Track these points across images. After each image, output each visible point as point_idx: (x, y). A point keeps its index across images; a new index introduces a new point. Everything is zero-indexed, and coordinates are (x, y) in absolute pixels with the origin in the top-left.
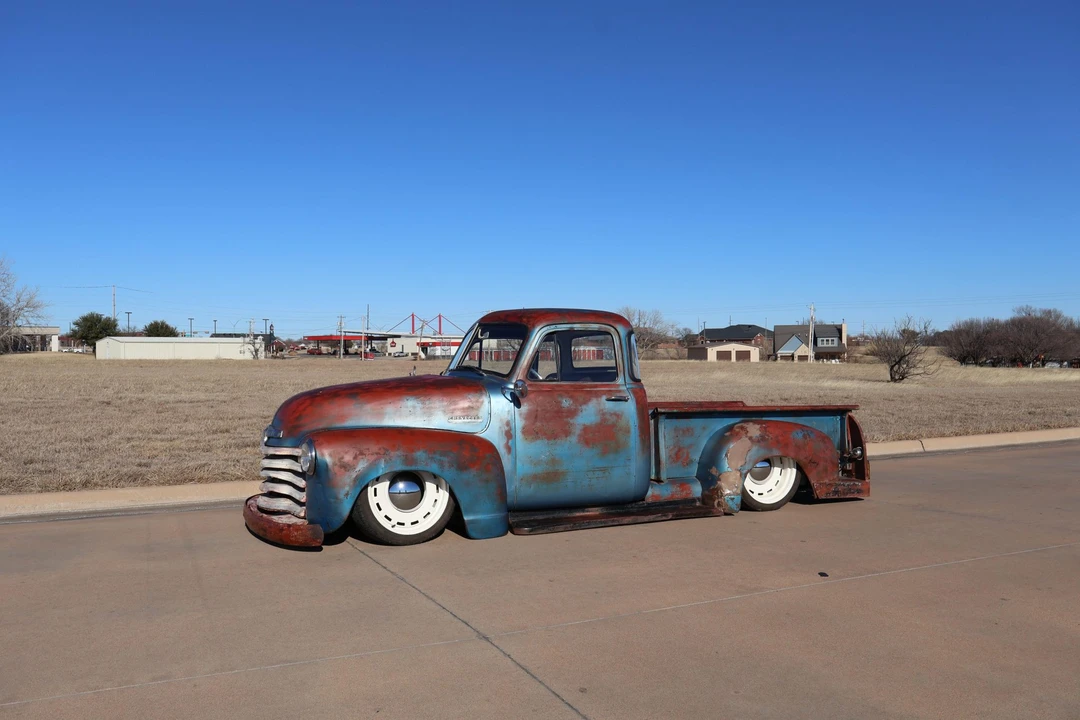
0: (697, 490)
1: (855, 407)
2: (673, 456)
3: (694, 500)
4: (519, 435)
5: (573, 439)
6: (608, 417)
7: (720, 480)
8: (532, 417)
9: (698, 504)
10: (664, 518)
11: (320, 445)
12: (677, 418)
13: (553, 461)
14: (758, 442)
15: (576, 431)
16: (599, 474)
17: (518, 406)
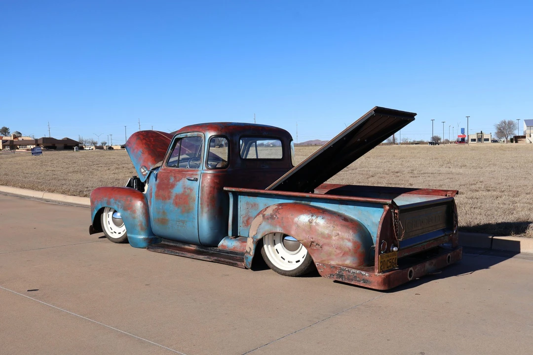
2: (245, 222)
5: (171, 201)
6: (186, 190)
8: (159, 186)
10: (208, 260)
12: (248, 196)
13: (164, 213)
14: (268, 219)
15: (173, 196)
16: (181, 224)
17: (156, 181)
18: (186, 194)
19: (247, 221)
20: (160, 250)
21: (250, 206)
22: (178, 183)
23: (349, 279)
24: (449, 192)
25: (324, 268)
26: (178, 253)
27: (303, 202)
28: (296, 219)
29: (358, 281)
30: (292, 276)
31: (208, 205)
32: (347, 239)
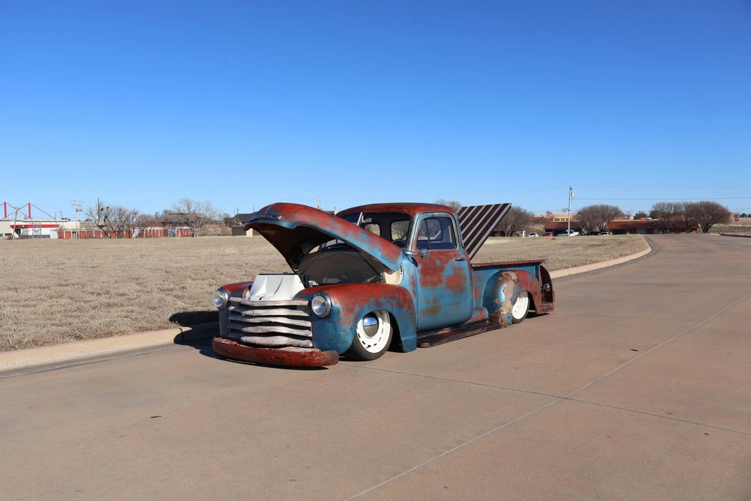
0: (486, 313)
1: (543, 261)
3: (485, 320)
4: (419, 284)
5: (443, 285)
6: (457, 271)
7: (501, 306)
8: (424, 272)
9: (487, 322)
11: (332, 296)
12: (474, 270)
13: (435, 300)
15: (444, 280)
17: (416, 265)
18: (458, 274)
21: (476, 279)
22: (446, 265)
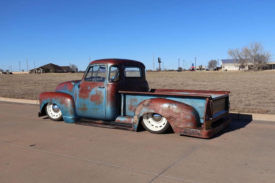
4: (78, 96)
5: (89, 99)
6: (98, 93)
8: (81, 91)
10: (112, 127)
12: (131, 95)
14: (146, 106)
15: (90, 96)
16: (95, 110)
17: (79, 88)
18: (98, 95)
19: (131, 108)
20: (83, 124)
21: (133, 100)
22: (93, 89)
23: (190, 134)
24: (226, 92)
25: (176, 129)
26: (94, 125)
27: (162, 98)
28: (161, 106)
29: (195, 134)
30: (159, 134)
31: (111, 100)
32: (188, 115)
